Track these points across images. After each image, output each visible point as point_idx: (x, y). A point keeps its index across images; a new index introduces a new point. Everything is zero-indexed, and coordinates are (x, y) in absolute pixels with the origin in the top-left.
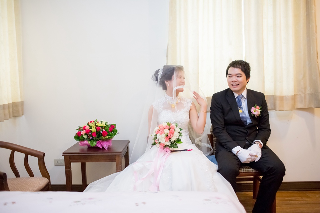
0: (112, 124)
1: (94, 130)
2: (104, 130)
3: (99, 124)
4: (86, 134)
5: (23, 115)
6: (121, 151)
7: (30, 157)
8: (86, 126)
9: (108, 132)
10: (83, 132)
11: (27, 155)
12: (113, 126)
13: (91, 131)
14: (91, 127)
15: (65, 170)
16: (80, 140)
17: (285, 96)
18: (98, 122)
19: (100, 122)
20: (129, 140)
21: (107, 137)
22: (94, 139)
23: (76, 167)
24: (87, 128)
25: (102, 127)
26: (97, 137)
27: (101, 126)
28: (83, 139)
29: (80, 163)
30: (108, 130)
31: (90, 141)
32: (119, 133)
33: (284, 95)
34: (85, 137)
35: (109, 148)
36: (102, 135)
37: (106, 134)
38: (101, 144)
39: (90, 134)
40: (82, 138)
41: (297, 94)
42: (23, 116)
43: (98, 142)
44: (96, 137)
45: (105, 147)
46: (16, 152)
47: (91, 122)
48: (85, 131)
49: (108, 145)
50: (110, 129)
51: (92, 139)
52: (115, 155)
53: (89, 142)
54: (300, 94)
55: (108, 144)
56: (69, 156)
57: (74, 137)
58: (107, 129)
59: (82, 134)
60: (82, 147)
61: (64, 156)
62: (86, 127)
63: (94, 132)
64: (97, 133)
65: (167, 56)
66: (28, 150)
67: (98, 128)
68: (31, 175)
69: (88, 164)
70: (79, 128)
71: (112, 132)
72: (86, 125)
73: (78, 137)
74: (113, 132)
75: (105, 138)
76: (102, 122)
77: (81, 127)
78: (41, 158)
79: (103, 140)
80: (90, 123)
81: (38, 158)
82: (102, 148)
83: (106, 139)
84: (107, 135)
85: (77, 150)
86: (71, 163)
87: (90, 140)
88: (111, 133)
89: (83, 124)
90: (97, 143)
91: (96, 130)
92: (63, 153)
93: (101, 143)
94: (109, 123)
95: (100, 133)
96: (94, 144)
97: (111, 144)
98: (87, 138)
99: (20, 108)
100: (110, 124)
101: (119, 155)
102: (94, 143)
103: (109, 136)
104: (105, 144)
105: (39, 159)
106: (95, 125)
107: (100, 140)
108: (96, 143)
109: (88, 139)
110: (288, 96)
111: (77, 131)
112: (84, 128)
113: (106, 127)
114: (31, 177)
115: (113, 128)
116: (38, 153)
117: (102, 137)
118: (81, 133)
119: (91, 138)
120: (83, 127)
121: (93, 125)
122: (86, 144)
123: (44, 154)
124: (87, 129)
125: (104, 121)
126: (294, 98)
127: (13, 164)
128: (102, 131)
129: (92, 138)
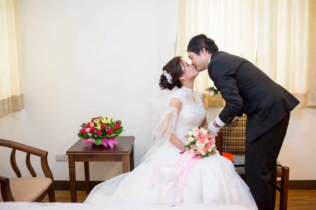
0: (117, 121)
1: (99, 127)
2: (110, 128)
3: (104, 121)
4: (91, 132)
5: (22, 108)
6: (127, 150)
7: (32, 156)
8: (90, 123)
9: (114, 130)
10: (88, 130)
11: (29, 154)
12: (118, 123)
13: (96, 129)
14: (97, 124)
15: (69, 169)
16: (84, 138)
17: (297, 94)
18: (103, 119)
19: (105, 119)
20: (134, 136)
21: (113, 135)
22: (99, 137)
23: (79, 166)
24: (92, 125)
25: (107, 124)
26: (103, 135)
27: (106, 123)
28: (88, 137)
29: (83, 162)
30: (114, 127)
31: (95, 139)
32: (124, 131)
33: (296, 93)
34: (90, 135)
35: (115, 146)
36: (107, 133)
37: (112, 132)
38: (106, 142)
39: (95, 131)
40: (87, 136)
41: (309, 91)
42: (23, 110)
43: (103, 140)
44: (101, 135)
45: (111, 145)
46: (17, 151)
47: (96, 119)
48: (89, 128)
49: (114, 143)
50: (116, 126)
51: (97, 137)
52: (122, 155)
53: (94, 140)
54: (311, 92)
55: (114, 142)
56: (73, 155)
57: (78, 134)
58: (112, 127)
59: (86, 131)
60: (87, 145)
61: (68, 155)
62: (90, 125)
63: (100, 130)
64: (102, 132)
66: (30, 149)
67: (103, 125)
68: (34, 175)
69: (91, 164)
70: (82, 124)
71: (117, 130)
72: (90, 122)
73: (82, 134)
74: (119, 130)
75: (111, 136)
76: (107, 118)
77: (86, 125)
78: (44, 157)
79: (108, 139)
80: (95, 120)
81: (40, 157)
82: (107, 147)
83: (111, 137)
84: (113, 133)
85: (80, 149)
86: (75, 162)
87: (95, 138)
88: (117, 131)
89: (87, 121)
90: (103, 142)
91: (102, 127)
92: (67, 152)
93: (107, 141)
94: (115, 120)
95: (105, 131)
96: (99, 142)
97: (116, 142)
98: (92, 136)
99: (20, 102)
100: (116, 121)
101: (127, 154)
102: (99, 141)
103: (115, 134)
104: (110, 143)
105: (41, 158)
106: (100, 122)
107: (105, 138)
108: (102, 141)
109: (93, 137)
110: (300, 94)
111: (81, 128)
112: (89, 126)
113: (112, 124)
114: (34, 178)
115: (119, 125)
116: (41, 152)
117: (108, 136)
118: (85, 130)
119: (96, 136)
120: (87, 124)
121: (97, 122)
122: (91, 142)
123: (47, 153)
124: (91, 127)
125: (109, 118)
126: (306, 96)
127: (15, 164)
128: (108, 129)
129: (97, 136)
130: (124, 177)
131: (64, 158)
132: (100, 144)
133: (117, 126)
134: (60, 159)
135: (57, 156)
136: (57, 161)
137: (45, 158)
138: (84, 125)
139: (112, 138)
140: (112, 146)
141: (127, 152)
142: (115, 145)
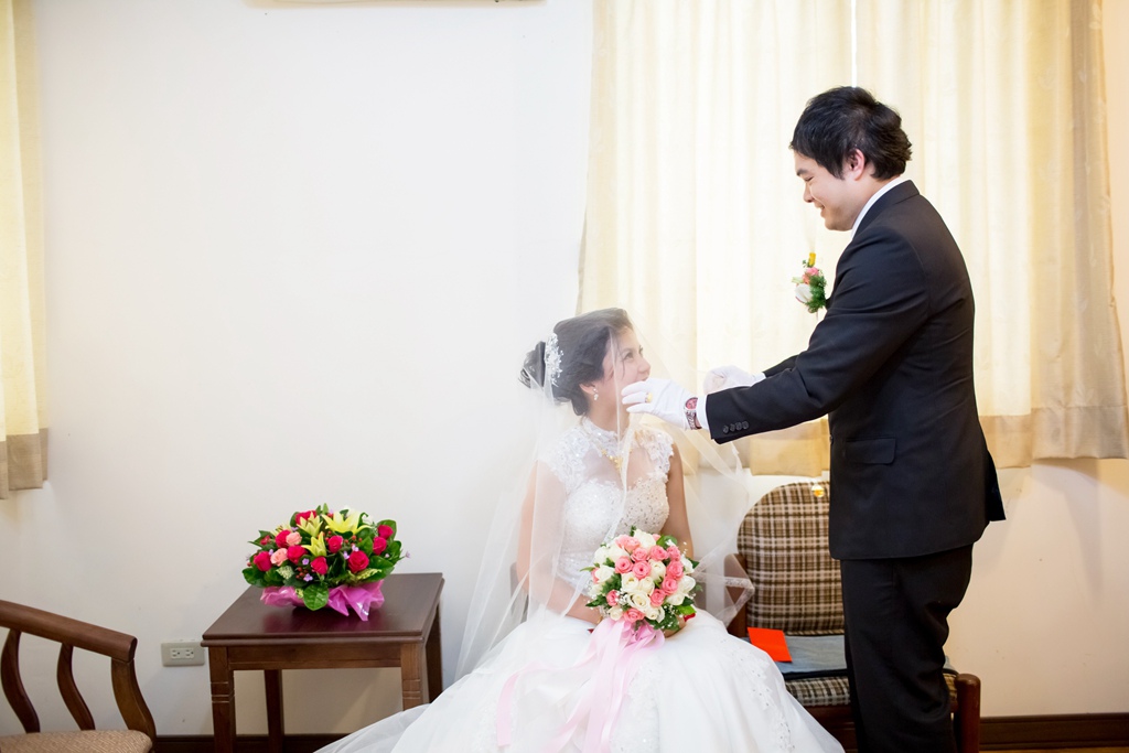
0: (383, 522)
1: (318, 547)
2: (357, 549)
3: (338, 525)
4: (289, 563)
5: (45, 479)
6: (418, 627)
7: (78, 654)
8: (287, 533)
9: (372, 554)
10: (278, 556)
11: (68, 647)
12: (386, 530)
13: (308, 552)
14: (310, 536)
15: (213, 698)
16: (265, 584)
17: (1001, 417)
18: (331, 517)
19: (338, 517)
20: (441, 574)
21: (367, 574)
22: (319, 583)
23: (249, 685)
24: (294, 538)
25: (348, 535)
26: (331, 576)
27: (343, 531)
28: (279, 582)
29: (262, 672)
30: (371, 547)
31: (304, 588)
32: (407, 556)
33: (996, 414)
34: (286, 573)
35: (374, 613)
36: (348, 568)
37: (363, 562)
38: (344, 598)
39: (305, 562)
40: (276, 579)
41: (1039, 407)
42: (47, 484)
43: (334, 591)
44: (326, 576)
45: (362, 610)
46: (25, 638)
47: (306, 516)
48: (284, 551)
49: (373, 603)
50: (376, 542)
51: (310, 583)
52: (399, 644)
53: (301, 593)
54: (1049, 409)
55: (371, 598)
56: (228, 647)
57: (244, 572)
58: (366, 544)
59: (273, 562)
60: (275, 609)
61: (210, 646)
62: (288, 538)
63: (321, 557)
64: (330, 561)
65: (581, 271)
66: (72, 630)
67: (332, 539)
68: (85, 721)
69: (288, 676)
70: (259, 536)
71: (383, 554)
72: (287, 526)
73: (259, 570)
74: (387, 556)
75: (359, 578)
76: (344, 512)
77: (271, 536)
78: (122, 655)
79: (351, 586)
80: (302, 520)
81: (109, 659)
82: (347, 614)
83: (362, 580)
84: (368, 567)
85: (251, 625)
86: (235, 672)
87: (305, 586)
88: (380, 560)
89: (277, 522)
90: (331, 598)
91: (327, 547)
92: (205, 637)
93: (345, 595)
94: (372, 521)
95: (340, 560)
96: (321, 599)
97: (378, 598)
98: (293, 577)
99: (36, 459)
100: (376, 523)
101: (415, 642)
102: (319, 595)
103: (375, 571)
104: (359, 601)
105: (113, 662)
106: (322, 528)
107: (340, 584)
108: (328, 596)
109: (297, 581)
110: (1012, 417)
111: (257, 548)
112: (281, 541)
113: (363, 533)
114: (85, 732)
115: (387, 538)
116: (112, 641)
117: (349, 577)
118: (269, 557)
119: (308, 578)
120: (276, 534)
121: (311, 526)
122: (290, 600)
123: (134, 642)
124: (291, 544)
125: (353, 512)
126: (1028, 425)
127: (16, 681)
128: (350, 552)
129: (311, 578)
130: (407, 723)
131: (192, 656)
132: (322, 605)
133: (383, 541)
134: (178, 657)
135: (165, 648)
136: (167, 665)
137: (127, 659)
138: (264, 539)
139: (366, 585)
140: (364, 613)
141: (418, 634)
142: (375, 607)
